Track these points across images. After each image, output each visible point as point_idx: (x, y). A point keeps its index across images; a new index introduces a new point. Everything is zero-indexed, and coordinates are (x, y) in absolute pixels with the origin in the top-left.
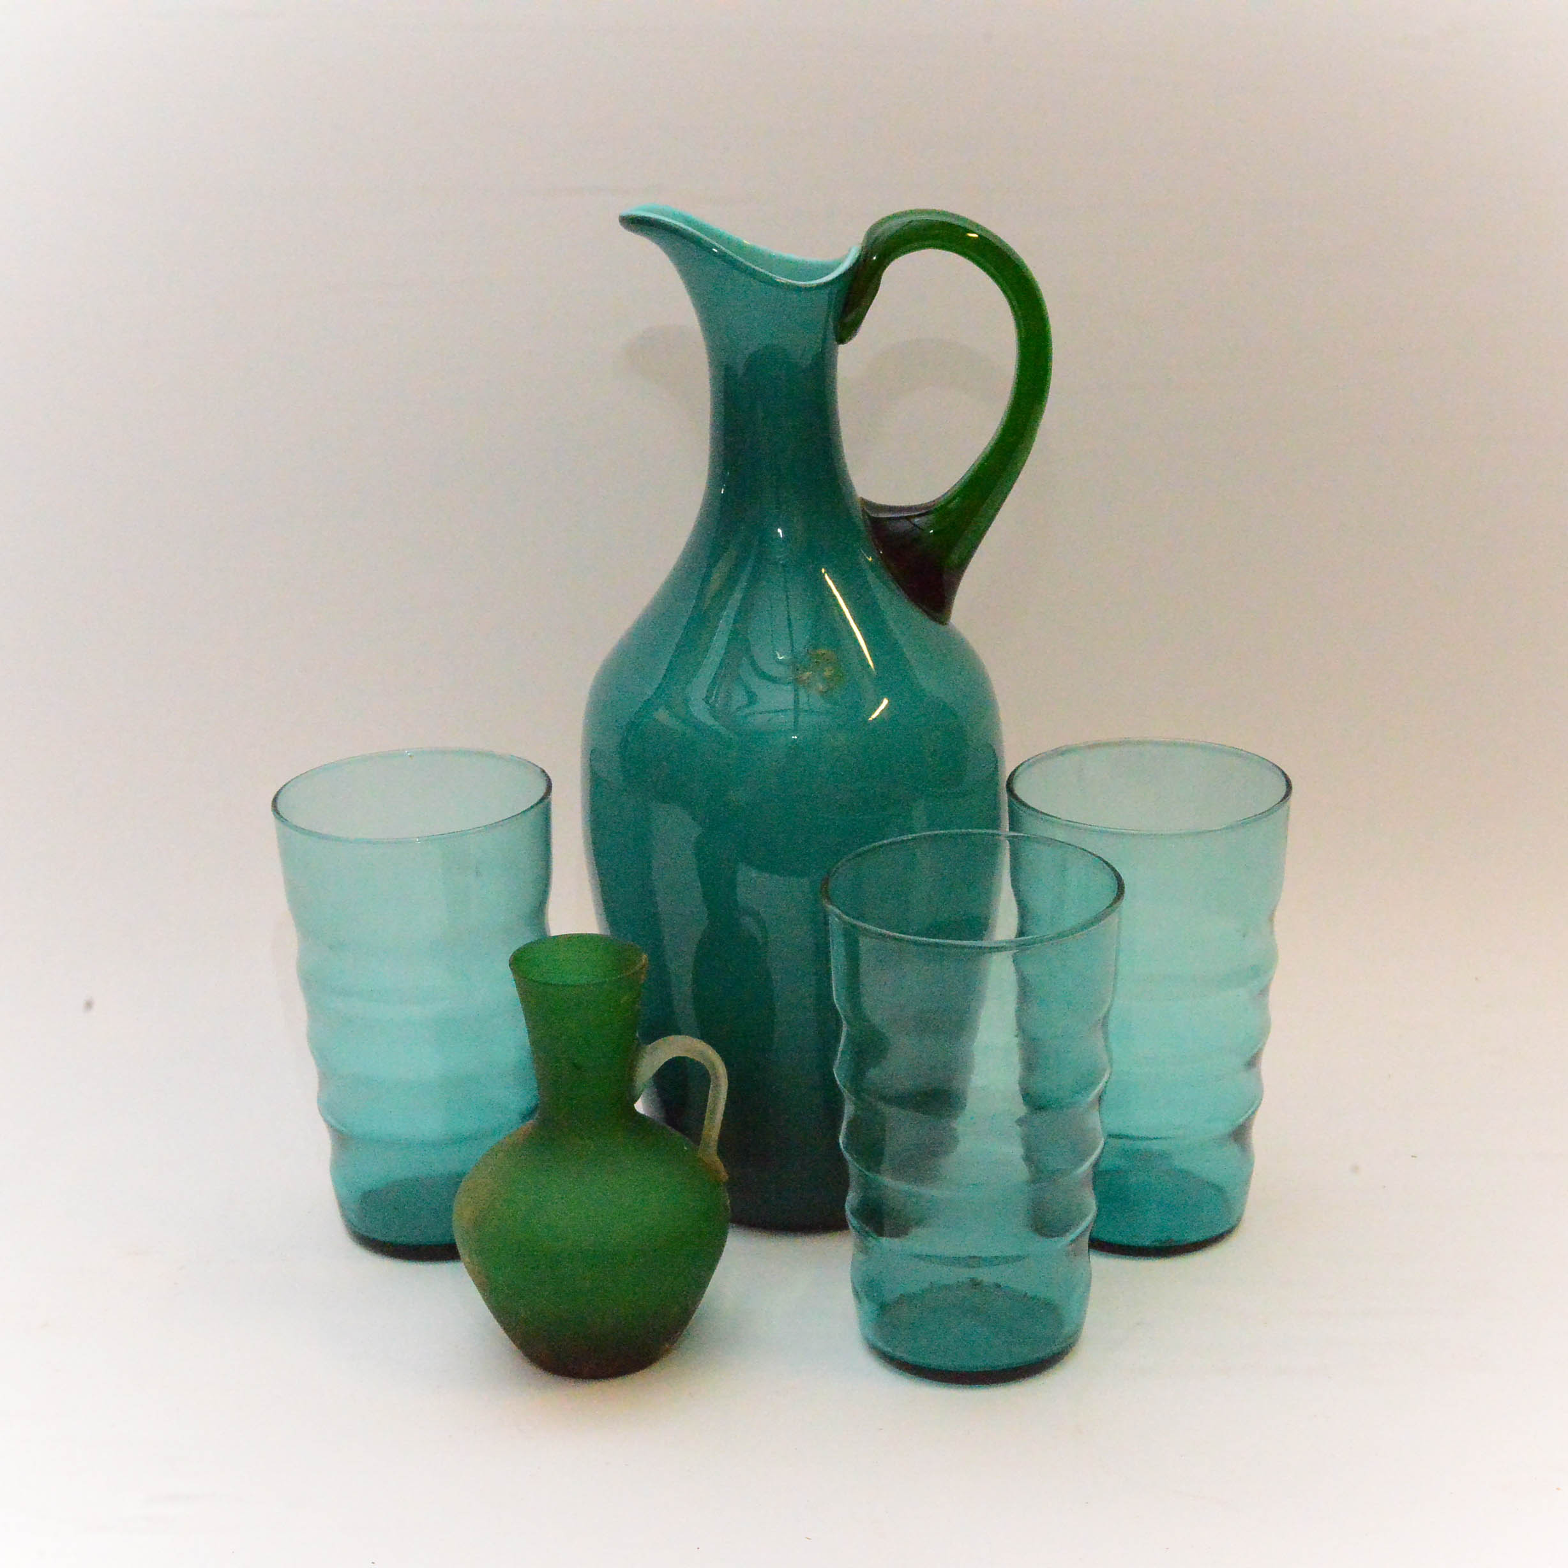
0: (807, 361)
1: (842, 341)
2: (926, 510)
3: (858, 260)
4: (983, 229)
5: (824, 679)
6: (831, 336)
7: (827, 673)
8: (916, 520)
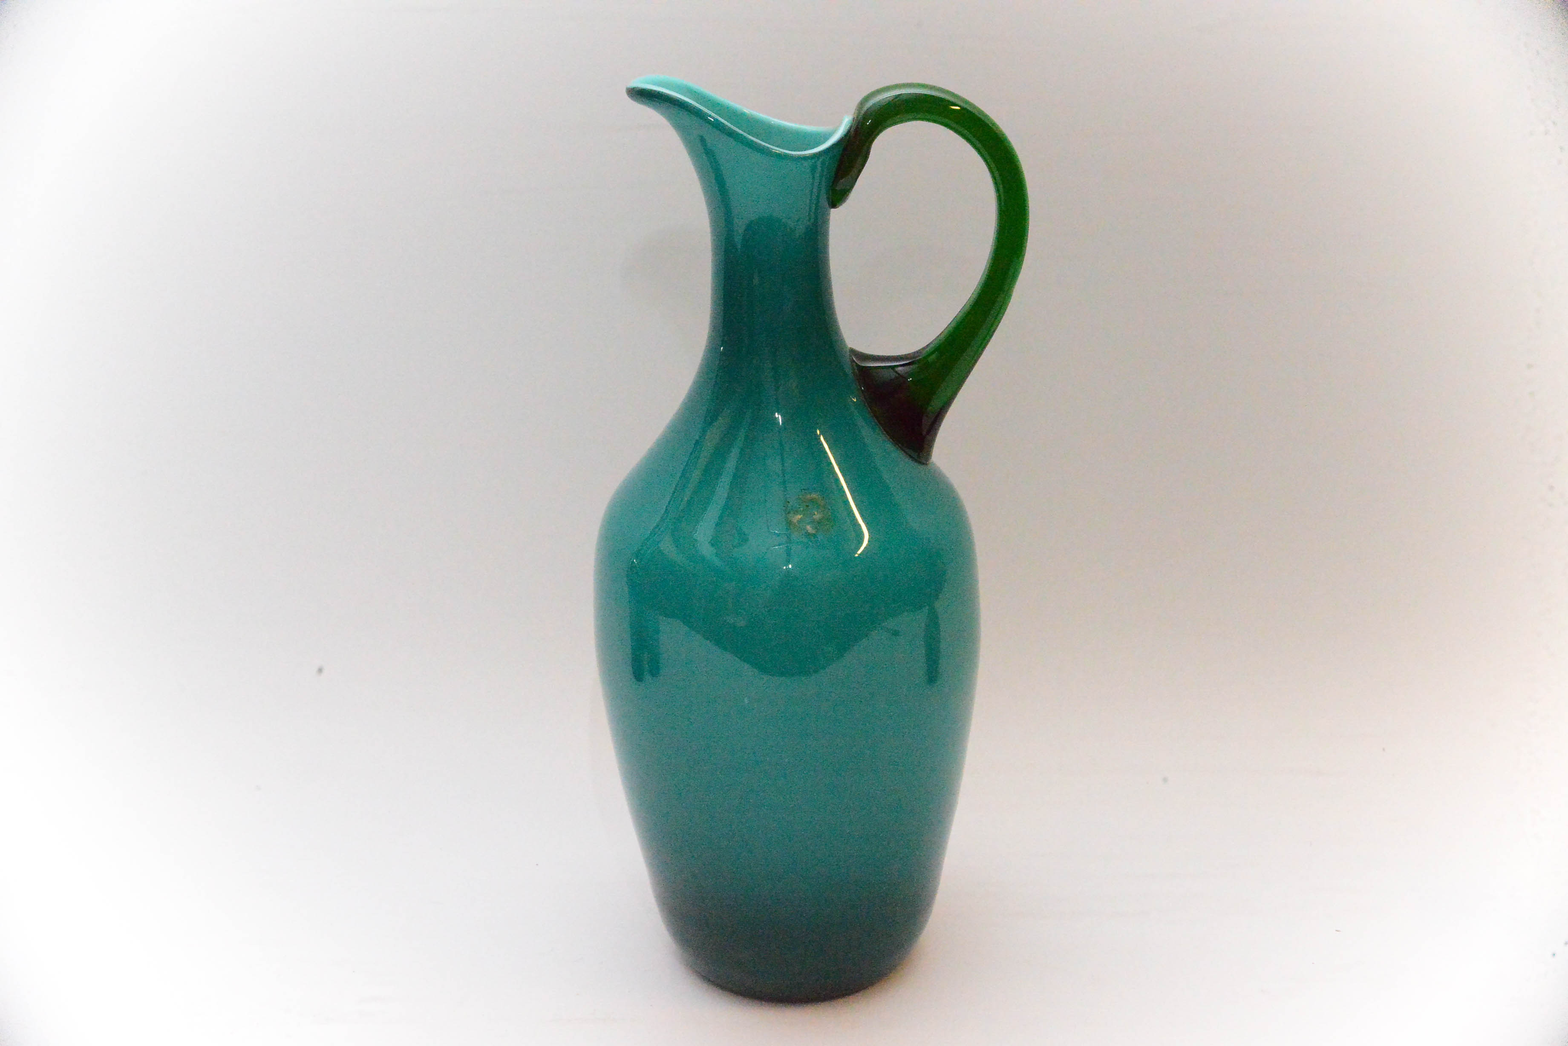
0: (801, 229)
1: (834, 205)
2: (912, 359)
3: (849, 131)
4: (967, 102)
5: (813, 522)
6: (824, 202)
7: (817, 516)
8: (900, 368)
